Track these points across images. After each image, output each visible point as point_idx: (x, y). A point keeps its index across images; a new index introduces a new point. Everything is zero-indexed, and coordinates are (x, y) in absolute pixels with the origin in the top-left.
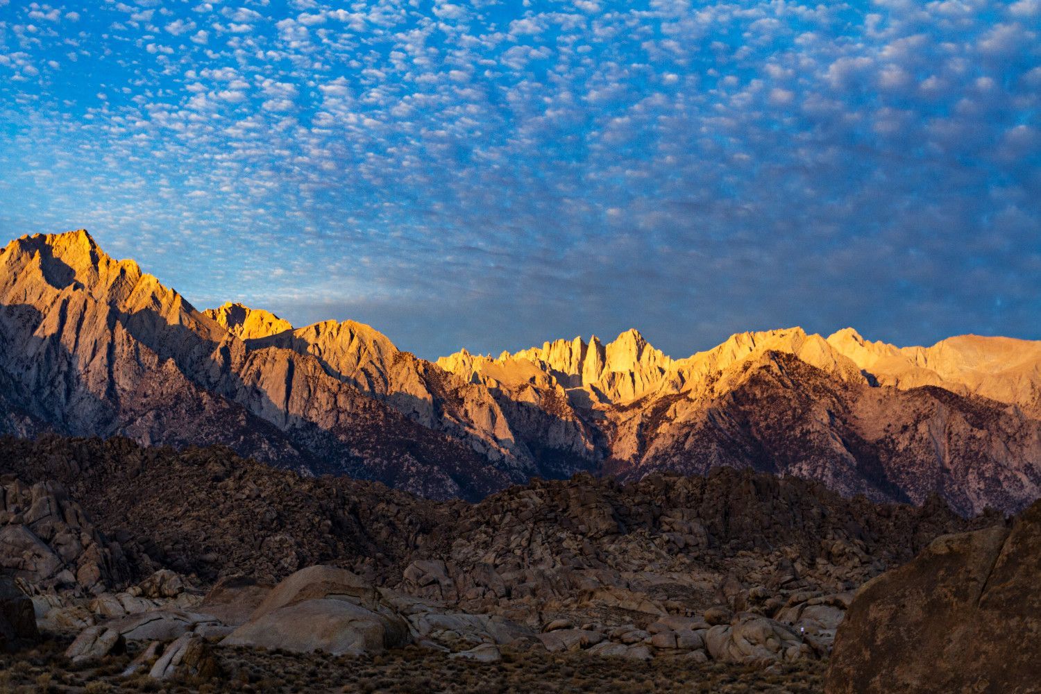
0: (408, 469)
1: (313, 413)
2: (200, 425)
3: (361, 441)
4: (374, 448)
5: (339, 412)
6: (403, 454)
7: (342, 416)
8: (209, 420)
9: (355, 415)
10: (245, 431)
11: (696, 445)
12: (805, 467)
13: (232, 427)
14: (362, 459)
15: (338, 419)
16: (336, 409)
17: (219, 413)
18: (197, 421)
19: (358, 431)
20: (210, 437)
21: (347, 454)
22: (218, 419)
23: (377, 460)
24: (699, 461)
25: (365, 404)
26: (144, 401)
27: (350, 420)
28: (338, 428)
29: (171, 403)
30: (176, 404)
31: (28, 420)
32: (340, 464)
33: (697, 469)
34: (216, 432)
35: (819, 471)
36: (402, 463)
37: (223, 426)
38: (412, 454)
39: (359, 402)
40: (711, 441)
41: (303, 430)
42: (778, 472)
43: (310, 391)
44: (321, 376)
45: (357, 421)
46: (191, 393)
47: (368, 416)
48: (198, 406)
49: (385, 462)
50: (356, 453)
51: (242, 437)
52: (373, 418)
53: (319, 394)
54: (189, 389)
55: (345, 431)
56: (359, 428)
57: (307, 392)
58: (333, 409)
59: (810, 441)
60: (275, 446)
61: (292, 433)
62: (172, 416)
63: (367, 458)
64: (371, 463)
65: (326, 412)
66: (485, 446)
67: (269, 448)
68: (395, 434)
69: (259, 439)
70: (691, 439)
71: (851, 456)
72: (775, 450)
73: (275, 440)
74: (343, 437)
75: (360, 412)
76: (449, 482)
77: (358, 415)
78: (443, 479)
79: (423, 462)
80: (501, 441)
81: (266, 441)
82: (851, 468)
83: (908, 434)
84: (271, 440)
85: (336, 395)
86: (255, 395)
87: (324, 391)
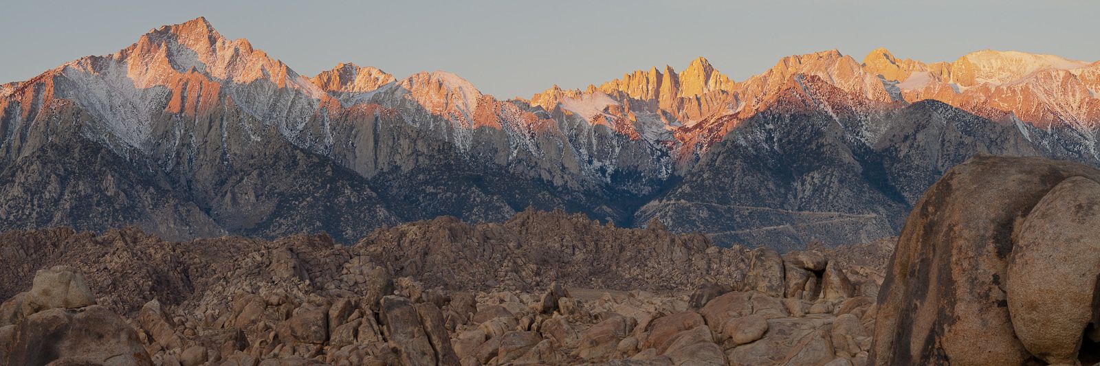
0: (475, 200)
1: (397, 157)
2: (295, 179)
3: (436, 179)
4: (445, 185)
5: (418, 155)
6: (470, 187)
7: (421, 159)
8: (302, 173)
9: (431, 157)
10: (332, 180)
11: (724, 163)
12: (816, 175)
13: (320, 177)
14: (436, 194)
15: (417, 161)
16: (416, 153)
17: (311, 166)
18: (293, 175)
19: (434, 171)
20: (303, 187)
21: (424, 191)
22: (310, 172)
23: (449, 194)
24: (725, 176)
25: (439, 146)
26: (252, 162)
27: (427, 162)
28: (417, 170)
29: (271, 162)
30: (275, 162)
31: (152, 190)
32: (418, 200)
33: (723, 182)
34: (308, 183)
35: (828, 178)
36: (470, 196)
37: (314, 177)
38: (479, 186)
39: (435, 145)
40: (736, 158)
41: (389, 173)
42: (794, 181)
44: (403, 125)
45: (433, 162)
46: (287, 152)
47: (441, 157)
48: (293, 162)
49: (455, 195)
50: (430, 189)
51: (328, 186)
52: (446, 158)
53: (402, 141)
55: (423, 171)
56: (435, 168)
57: (392, 141)
58: (413, 153)
59: (823, 153)
60: (356, 191)
61: (380, 176)
62: (272, 173)
63: (439, 193)
64: (444, 198)
65: (408, 156)
66: (551, 173)
67: (351, 193)
68: (464, 171)
69: (343, 186)
70: (721, 157)
71: (857, 164)
72: (794, 162)
73: (357, 186)
74: (421, 177)
75: (435, 154)
76: (507, 208)
77: (434, 156)
78: (501, 207)
79: (487, 193)
80: (567, 168)
81: (349, 187)
82: (856, 175)
83: (908, 143)
84: (352, 186)
85: (415, 141)
86: (350, 147)
87: (406, 138)
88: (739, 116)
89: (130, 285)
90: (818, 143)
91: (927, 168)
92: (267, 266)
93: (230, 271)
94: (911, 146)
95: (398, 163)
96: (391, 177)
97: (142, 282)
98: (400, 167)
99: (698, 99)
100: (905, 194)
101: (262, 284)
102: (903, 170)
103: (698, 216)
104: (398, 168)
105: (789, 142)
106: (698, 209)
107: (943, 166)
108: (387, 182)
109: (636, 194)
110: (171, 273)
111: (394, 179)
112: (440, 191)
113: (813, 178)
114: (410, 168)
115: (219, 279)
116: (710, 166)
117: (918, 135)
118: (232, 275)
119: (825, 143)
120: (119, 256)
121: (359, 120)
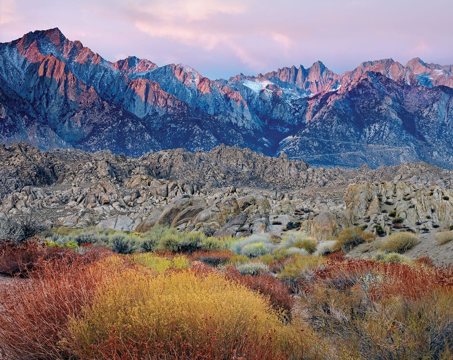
0: (196, 132)
1: (157, 108)
2: (103, 116)
3: (176, 120)
4: (181, 123)
5: (167, 107)
6: (194, 125)
7: (169, 109)
8: (107, 113)
9: (174, 109)
10: (122, 118)
11: (327, 117)
12: (377, 125)
13: (116, 116)
14: (176, 128)
15: (167, 110)
17: (111, 110)
18: (102, 114)
19: (175, 116)
20: (107, 121)
21: (170, 126)
22: (111, 113)
23: (183, 128)
24: (328, 124)
25: (179, 103)
26: (80, 105)
27: (172, 111)
28: (167, 115)
29: (90, 107)
30: (93, 107)
32: (167, 131)
33: (327, 128)
34: (109, 119)
35: (383, 127)
36: (194, 130)
37: (113, 116)
38: (198, 125)
39: (177, 102)
40: (334, 115)
41: (152, 116)
42: (365, 128)
43: (156, 98)
44: (161, 91)
45: (175, 112)
46: (99, 102)
47: (180, 109)
48: (102, 107)
49: (186, 129)
50: (173, 126)
51: (120, 121)
52: (182, 110)
53: (159, 100)
54: (99, 100)
55: (170, 116)
56: (176, 114)
57: (154, 99)
58: (165, 106)
59: (381, 113)
60: (134, 124)
61: (147, 117)
62: (90, 112)
63: (178, 128)
64: (180, 130)
65: (162, 107)
66: (236, 120)
67: (132, 126)
68: (191, 117)
69: (128, 121)
70: (326, 115)
71: (400, 120)
72: (365, 118)
73: (135, 122)
74: (169, 119)
75: (177, 107)
76: (213, 137)
77: (176, 108)
78: (210, 137)
79: (202, 129)
80: (245, 117)
81: (131, 122)
82: (399, 125)
83: (428, 109)
84: (133, 122)
85: (166, 100)
86: (132, 101)
87: (162, 98)
88: (337, 92)
89: (25, 173)
90: (379, 108)
91: (438, 122)
92: (95, 169)
93: (77, 170)
94: (430, 111)
95: (157, 111)
96: (153, 118)
97: (31, 172)
98: (158, 113)
99: (317, 83)
100: (425, 136)
101: (92, 178)
102: (425, 124)
103: (313, 146)
104: (157, 113)
105: (363, 107)
106: (313, 142)
107: (447, 121)
108: (151, 120)
109: (281, 132)
110: (46, 168)
111: (154, 119)
112: (179, 126)
113: (375, 127)
114: (163, 114)
115: (71, 174)
116: (321, 119)
117: (434, 105)
118: (78, 172)
119: (382, 108)
120: (19, 158)
121: (138, 87)
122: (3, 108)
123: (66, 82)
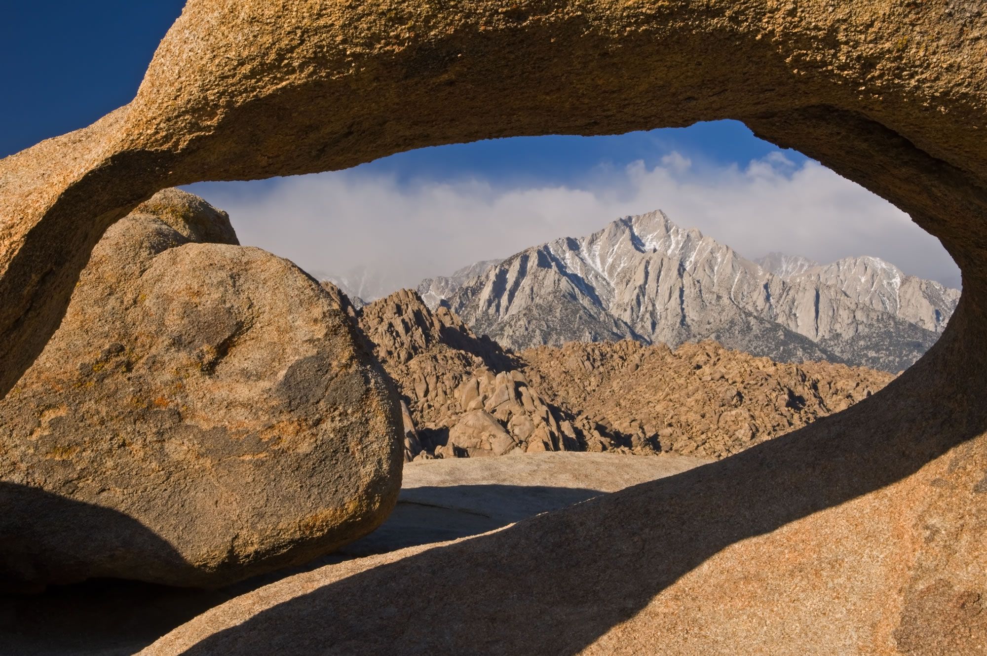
1: (838, 326)
2: (750, 341)
3: (877, 345)
4: (887, 349)
5: (857, 324)
6: (911, 352)
7: (860, 328)
8: (756, 337)
9: (871, 326)
10: (784, 343)
13: (773, 340)
14: (879, 358)
15: (857, 329)
16: (855, 321)
17: (763, 331)
18: (747, 338)
19: (874, 337)
20: (758, 349)
21: (866, 355)
22: (763, 337)
23: (891, 358)
25: (878, 316)
27: (867, 330)
28: (857, 337)
29: (727, 327)
30: (731, 327)
34: (762, 345)
37: (767, 340)
39: (873, 315)
41: (830, 340)
43: (834, 310)
44: (842, 298)
45: (873, 330)
46: (742, 318)
47: (881, 325)
48: (747, 327)
49: (897, 359)
50: (872, 354)
51: (782, 348)
52: (885, 327)
53: (841, 312)
54: (740, 315)
55: (864, 338)
56: (875, 335)
57: (832, 311)
58: (853, 322)
60: (808, 353)
61: (822, 343)
62: (728, 336)
63: (882, 357)
64: (886, 361)
65: (848, 324)
67: (803, 355)
68: (904, 338)
69: (795, 348)
73: (807, 348)
74: (862, 343)
75: (874, 323)
77: (873, 325)
81: (801, 350)
84: (804, 349)
85: (854, 312)
86: (792, 317)
87: (845, 309)
95: (839, 331)
96: (832, 343)
98: (841, 334)
104: (838, 335)
108: (829, 347)
111: (835, 345)
112: (882, 355)
114: (851, 336)
121: (800, 294)
122: (587, 334)
123: (682, 291)
